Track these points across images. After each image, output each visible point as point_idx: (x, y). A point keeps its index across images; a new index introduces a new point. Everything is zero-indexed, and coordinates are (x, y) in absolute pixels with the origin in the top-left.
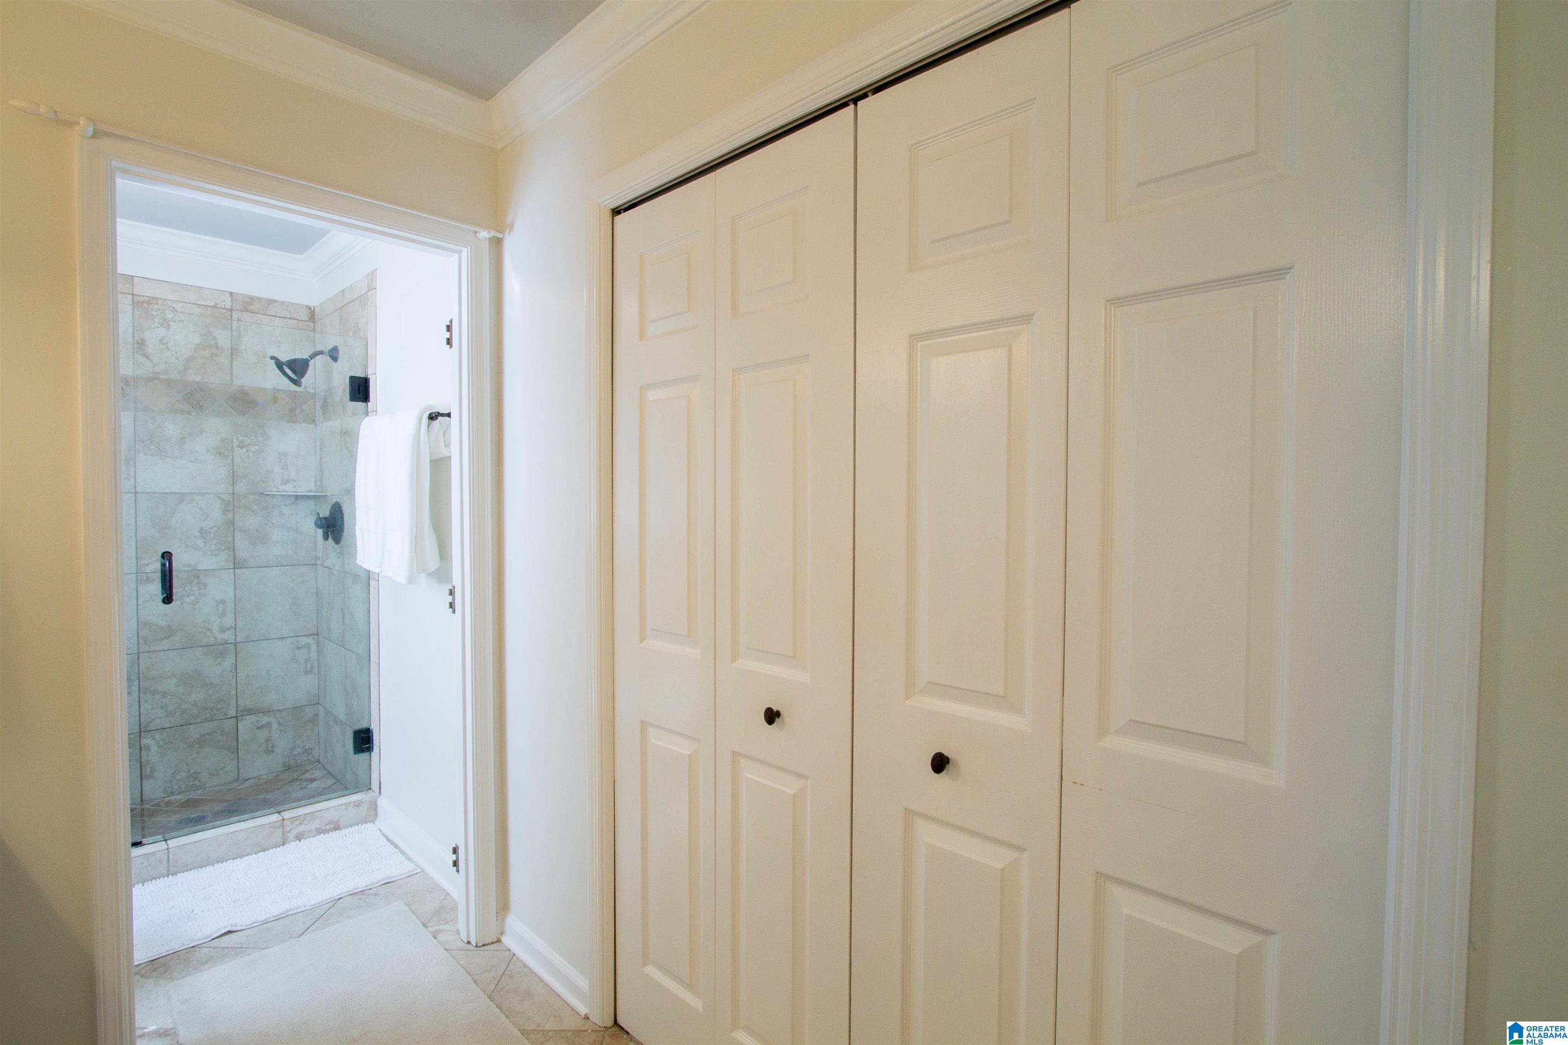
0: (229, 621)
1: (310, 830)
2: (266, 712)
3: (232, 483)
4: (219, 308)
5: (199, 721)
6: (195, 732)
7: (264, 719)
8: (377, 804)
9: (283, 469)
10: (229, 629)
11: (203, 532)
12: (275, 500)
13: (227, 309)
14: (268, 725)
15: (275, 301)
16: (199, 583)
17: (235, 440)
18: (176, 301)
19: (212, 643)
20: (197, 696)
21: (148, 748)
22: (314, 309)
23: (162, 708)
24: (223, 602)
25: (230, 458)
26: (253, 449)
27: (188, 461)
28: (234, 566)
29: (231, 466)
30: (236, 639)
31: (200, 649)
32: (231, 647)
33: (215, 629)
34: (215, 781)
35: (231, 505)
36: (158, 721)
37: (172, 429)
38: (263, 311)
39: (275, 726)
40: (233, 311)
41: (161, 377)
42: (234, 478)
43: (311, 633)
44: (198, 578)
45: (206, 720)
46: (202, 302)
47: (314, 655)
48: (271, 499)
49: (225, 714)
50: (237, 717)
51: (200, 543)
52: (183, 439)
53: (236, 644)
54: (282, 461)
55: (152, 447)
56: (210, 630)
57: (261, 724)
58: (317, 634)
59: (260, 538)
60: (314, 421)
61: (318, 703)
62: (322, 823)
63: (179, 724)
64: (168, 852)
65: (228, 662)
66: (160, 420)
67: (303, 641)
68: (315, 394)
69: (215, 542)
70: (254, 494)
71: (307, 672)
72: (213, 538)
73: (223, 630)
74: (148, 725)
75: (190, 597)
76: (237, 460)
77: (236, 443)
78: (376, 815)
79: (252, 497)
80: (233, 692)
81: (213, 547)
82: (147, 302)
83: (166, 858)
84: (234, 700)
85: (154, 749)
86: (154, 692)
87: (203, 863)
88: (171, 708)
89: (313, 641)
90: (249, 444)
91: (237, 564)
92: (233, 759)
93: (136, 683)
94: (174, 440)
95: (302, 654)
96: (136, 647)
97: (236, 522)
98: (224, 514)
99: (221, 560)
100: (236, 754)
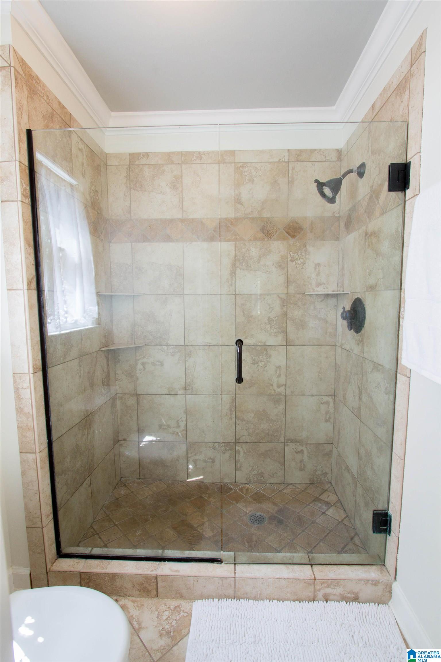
0: (282, 380)
1: (335, 593)
2: (300, 443)
3: (286, 287)
4: (281, 162)
5: (264, 442)
6: (263, 448)
7: (300, 448)
8: (392, 587)
9: (317, 275)
10: (282, 386)
11: (270, 320)
12: (311, 298)
13: (286, 162)
14: (302, 452)
15: (315, 150)
16: (267, 354)
17: (289, 256)
18: (257, 162)
19: (273, 393)
20: (264, 426)
21: (239, 452)
22: (341, 150)
23: (246, 430)
24: (279, 367)
25: (286, 269)
26: (299, 262)
27: (263, 272)
28: (286, 344)
29: (286, 275)
30: (286, 393)
31: (266, 396)
32: (283, 398)
33: (275, 385)
34: (272, 481)
35: (285, 303)
36: (244, 437)
37: (254, 251)
38: (308, 159)
39: (306, 453)
40: (289, 163)
41: (249, 217)
42: (288, 282)
43: (330, 394)
44: (266, 350)
45: (269, 442)
46: (271, 160)
47: (331, 410)
48: (309, 297)
49: (278, 440)
50: (284, 443)
51: (268, 327)
52: (260, 257)
53: (286, 395)
54: (317, 270)
55: (244, 264)
56: (272, 385)
57: (298, 450)
58: (334, 395)
59: (302, 325)
60: (338, 238)
61: (332, 443)
62: (345, 591)
63: (254, 442)
64: (235, 580)
65: (282, 407)
66: (248, 246)
67: (325, 399)
68: (340, 217)
69: (276, 327)
70: (299, 294)
71: (327, 421)
72: (275, 324)
73: (279, 386)
74: (239, 439)
75: (262, 363)
76: (290, 270)
77: (289, 258)
78: (390, 597)
79: (298, 296)
80: (283, 427)
81: (275, 330)
82: (242, 167)
83: (234, 584)
84: (284, 432)
85: (242, 454)
86: (243, 420)
87: (257, 595)
88: (251, 431)
89: (332, 400)
90: (297, 259)
91: (288, 343)
92: (281, 469)
93: (234, 413)
94: (255, 258)
95: (323, 408)
96: (234, 391)
97: (288, 314)
98: (282, 309)
99: (280, 339)
100: (283, 466)
